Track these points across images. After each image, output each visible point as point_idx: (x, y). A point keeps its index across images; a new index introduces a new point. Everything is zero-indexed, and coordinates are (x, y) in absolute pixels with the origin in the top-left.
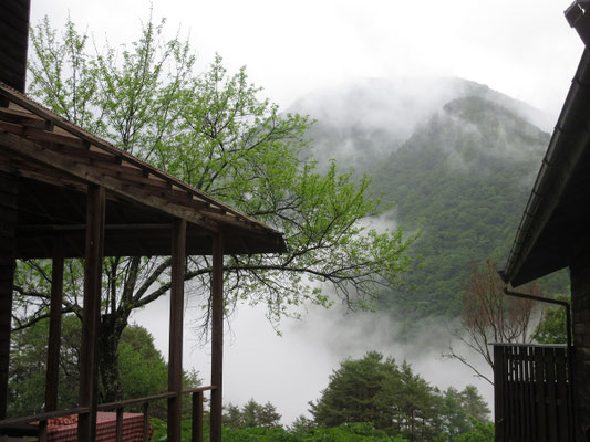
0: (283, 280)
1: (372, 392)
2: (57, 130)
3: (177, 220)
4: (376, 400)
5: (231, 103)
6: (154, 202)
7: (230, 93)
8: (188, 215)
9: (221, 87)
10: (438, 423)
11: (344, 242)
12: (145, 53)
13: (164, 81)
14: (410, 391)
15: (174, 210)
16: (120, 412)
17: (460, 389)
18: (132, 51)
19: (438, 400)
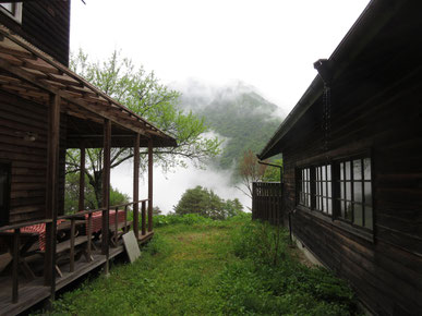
0: (168, 157)
1: (198, 201)
2: (101, 98)
3: (136, 133)
4: (200, 204)
5: (148, 85)
6: (129, 126)
7: (147, 81)
8: (140, 131)
9: (143, 78)
10: (223, 212)
11: (194, 142)
12: (113, 63)
13: (120, 76)
14: (213, 201)
15: (136, 130)
16: (117, 210)
17: (232, 200)
18: (107, 62)
19: (224, 204)
